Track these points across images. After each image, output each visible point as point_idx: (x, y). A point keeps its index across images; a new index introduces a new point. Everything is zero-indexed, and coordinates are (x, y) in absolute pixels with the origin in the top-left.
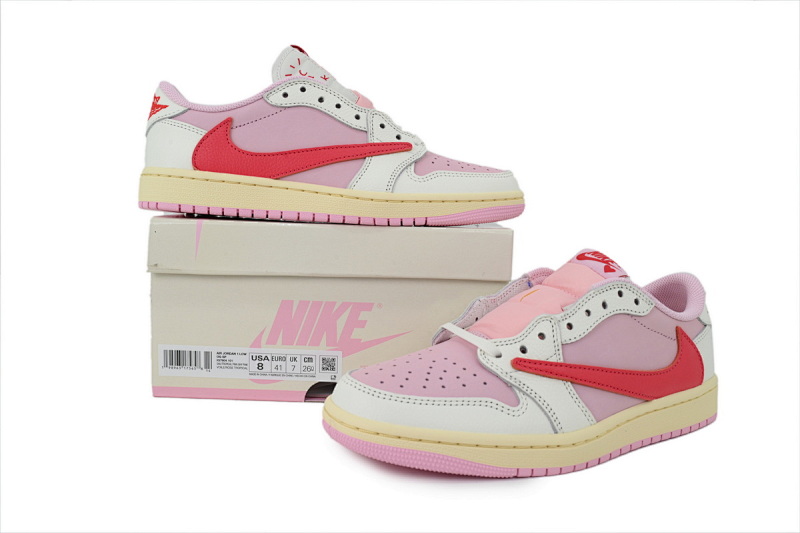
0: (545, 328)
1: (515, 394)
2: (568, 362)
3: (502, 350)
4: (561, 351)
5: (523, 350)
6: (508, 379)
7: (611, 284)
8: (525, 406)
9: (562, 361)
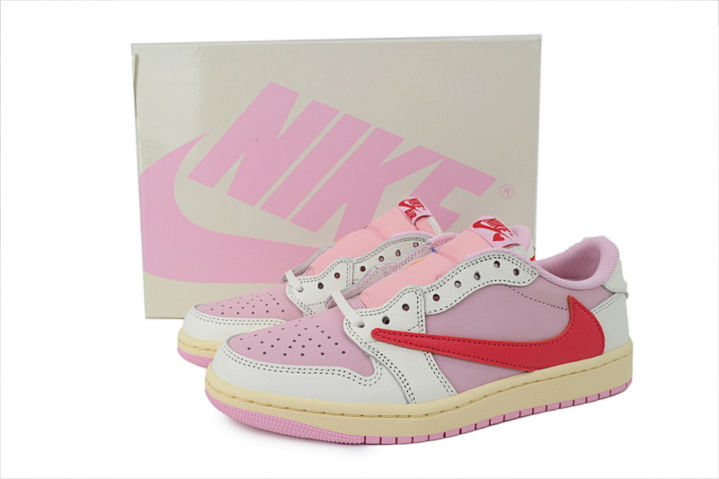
0: (409, 299)
1: (371, 363)
2: (430, 334)
3: (366, 320)
4: (424, 323)
5: (386, 321)
6: (365, 349)
7: (486, 255)
8: (378, 376)
9: (424, 332)
